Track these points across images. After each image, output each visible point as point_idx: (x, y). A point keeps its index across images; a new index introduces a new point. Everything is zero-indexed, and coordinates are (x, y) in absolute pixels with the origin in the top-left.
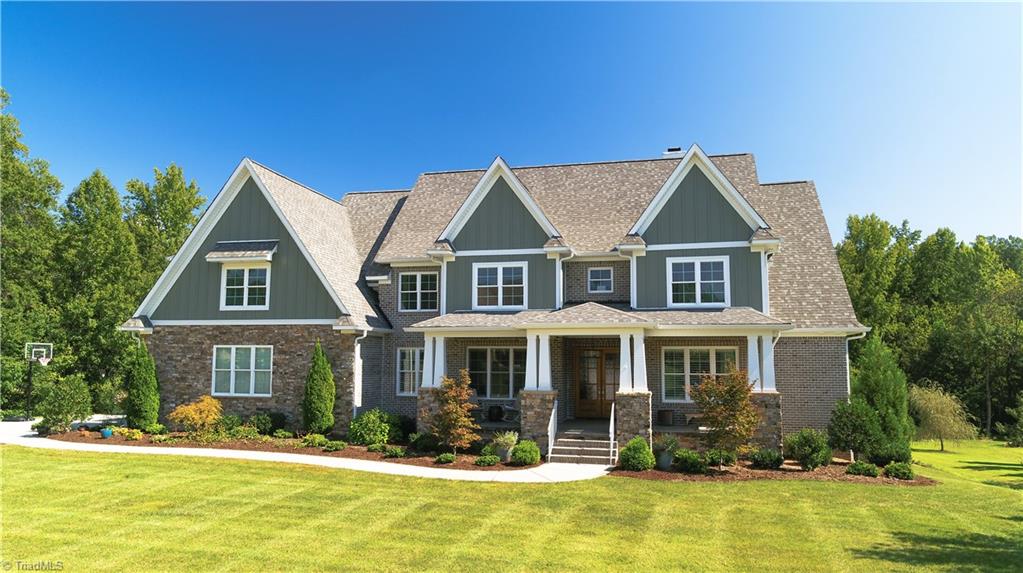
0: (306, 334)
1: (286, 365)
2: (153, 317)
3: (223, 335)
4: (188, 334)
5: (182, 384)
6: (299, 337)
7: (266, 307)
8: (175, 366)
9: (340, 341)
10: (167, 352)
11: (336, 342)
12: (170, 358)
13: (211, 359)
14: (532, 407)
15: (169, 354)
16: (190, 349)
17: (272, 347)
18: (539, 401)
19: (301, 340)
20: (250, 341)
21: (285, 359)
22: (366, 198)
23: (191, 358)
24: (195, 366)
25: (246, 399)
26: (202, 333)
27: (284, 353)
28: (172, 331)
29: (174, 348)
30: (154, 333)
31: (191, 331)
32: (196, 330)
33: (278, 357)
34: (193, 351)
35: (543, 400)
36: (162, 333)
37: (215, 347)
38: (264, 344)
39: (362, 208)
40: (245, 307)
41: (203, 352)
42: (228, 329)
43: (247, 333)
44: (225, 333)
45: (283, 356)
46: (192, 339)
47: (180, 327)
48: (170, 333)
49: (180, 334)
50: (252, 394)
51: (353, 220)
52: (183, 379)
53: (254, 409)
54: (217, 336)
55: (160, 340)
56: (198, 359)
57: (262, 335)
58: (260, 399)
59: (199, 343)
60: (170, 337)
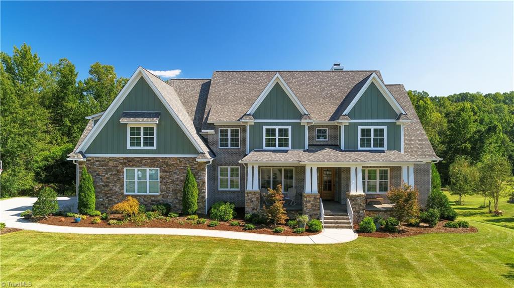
0: (178, 162)
1: (167, 178)
2: (85, 152)
3: (129, 162)
4: (108, 162)
5: (106, 189)
6: (174, 164)
7: (155, 148)
8: (101, 179)
9: (197, 166)
10: (96, 171)
11: (195, 166)
12: (98, 174)
13: (123, 175)
14: (309, 201)
15: (97, 172)
16: (110, 170)
17: (159, 168)
18: (313, 198)
19: (175, 165)
20: (145, 165)
21: (167, 175)
22: (183, 83)
23: (111, 175)
24: (113, 179)
25: (145, 196)
26: (117, 161)
27: (166, 172)
28: (98, 160)
29: (100, 169)
30: (87, 161)
31: (110, 160)
32: (113, 160)
33: (162, 174)
34: (112, 171)
35: (315, 198)
36: (92, 161)
37: (125, 168)
38: (154, 167)
39: (183, 88)
40: (142, 147)
41: (118, 171)
42: (133, 159)
43: (144, 161)
44: (131, 161)
45: (166, 174)
46: (111, 164)
47: (103, 158)
48: (97, 161)
49: (103, 161)
50: (148, 193)
51: (179, 95)
52: (107, 186)
53: (150, 201)
54: (126, 163)
55: (91, 165)
56: (115, 175)
57: (153, 163)
58: (153, 196)
59: (115, 166)
60: (97, 163)
